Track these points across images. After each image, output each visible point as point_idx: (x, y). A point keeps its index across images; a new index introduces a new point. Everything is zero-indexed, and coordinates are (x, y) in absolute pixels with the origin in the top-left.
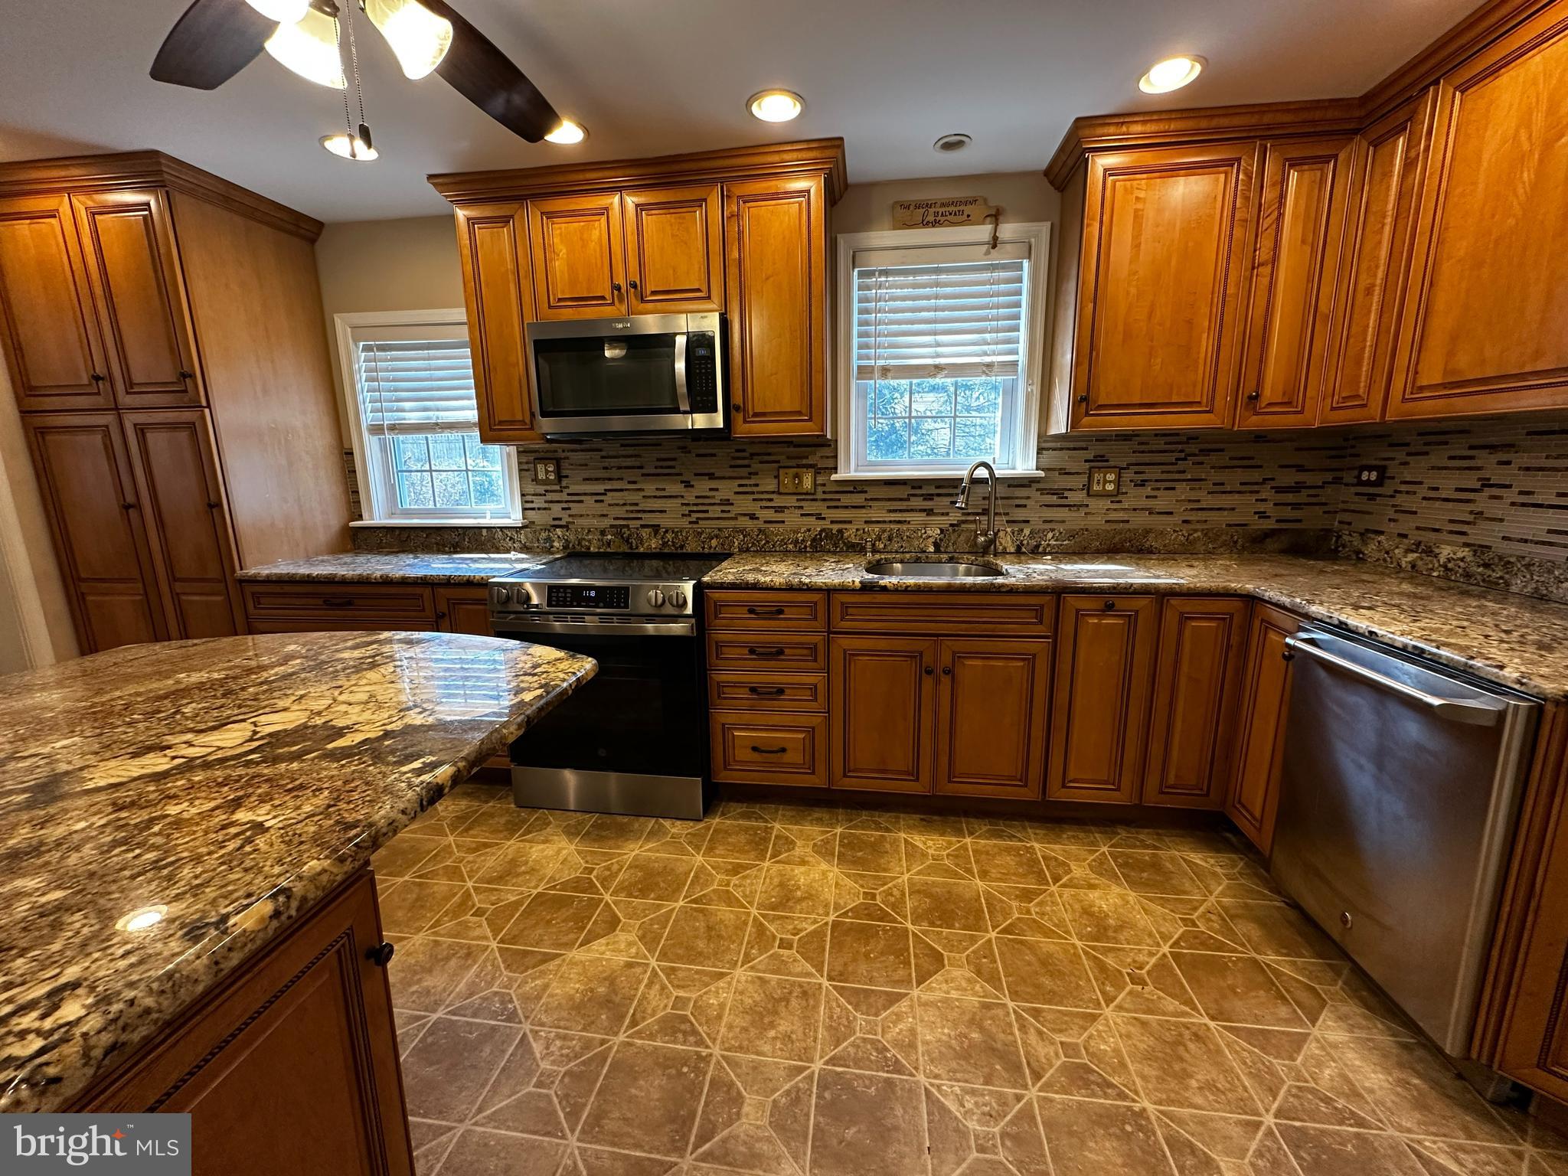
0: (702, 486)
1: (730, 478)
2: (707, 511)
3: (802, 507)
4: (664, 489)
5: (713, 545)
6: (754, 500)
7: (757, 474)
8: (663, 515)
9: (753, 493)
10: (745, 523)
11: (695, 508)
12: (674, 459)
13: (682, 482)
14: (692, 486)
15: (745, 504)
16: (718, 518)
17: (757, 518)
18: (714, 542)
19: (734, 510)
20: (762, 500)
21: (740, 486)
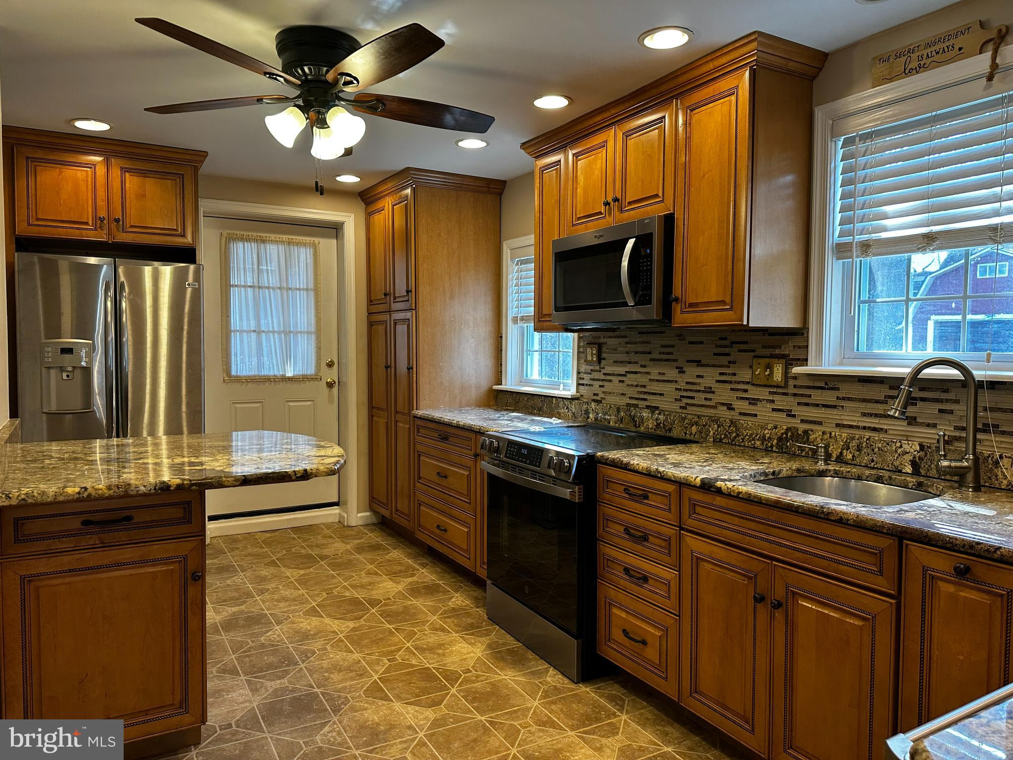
0: (692, 371)
1: (714, 366)
2: (692, 398)
3: (773, 401)
4: (664, 374)
5: (693, 432)
6: (732, 389)
7: (734, 362)
8: (662, 398)
9: (731, 382)
10: (722, 412)
11: (685, 394)
12: (672, 346)
13: (677, 368)
14: (684, 372)
15: (724, 394)
16: (702, 406)
17: (733, 409)
18: (694, 429)
19: (716, 398)
20: (738, 390)
21: (721, 374)
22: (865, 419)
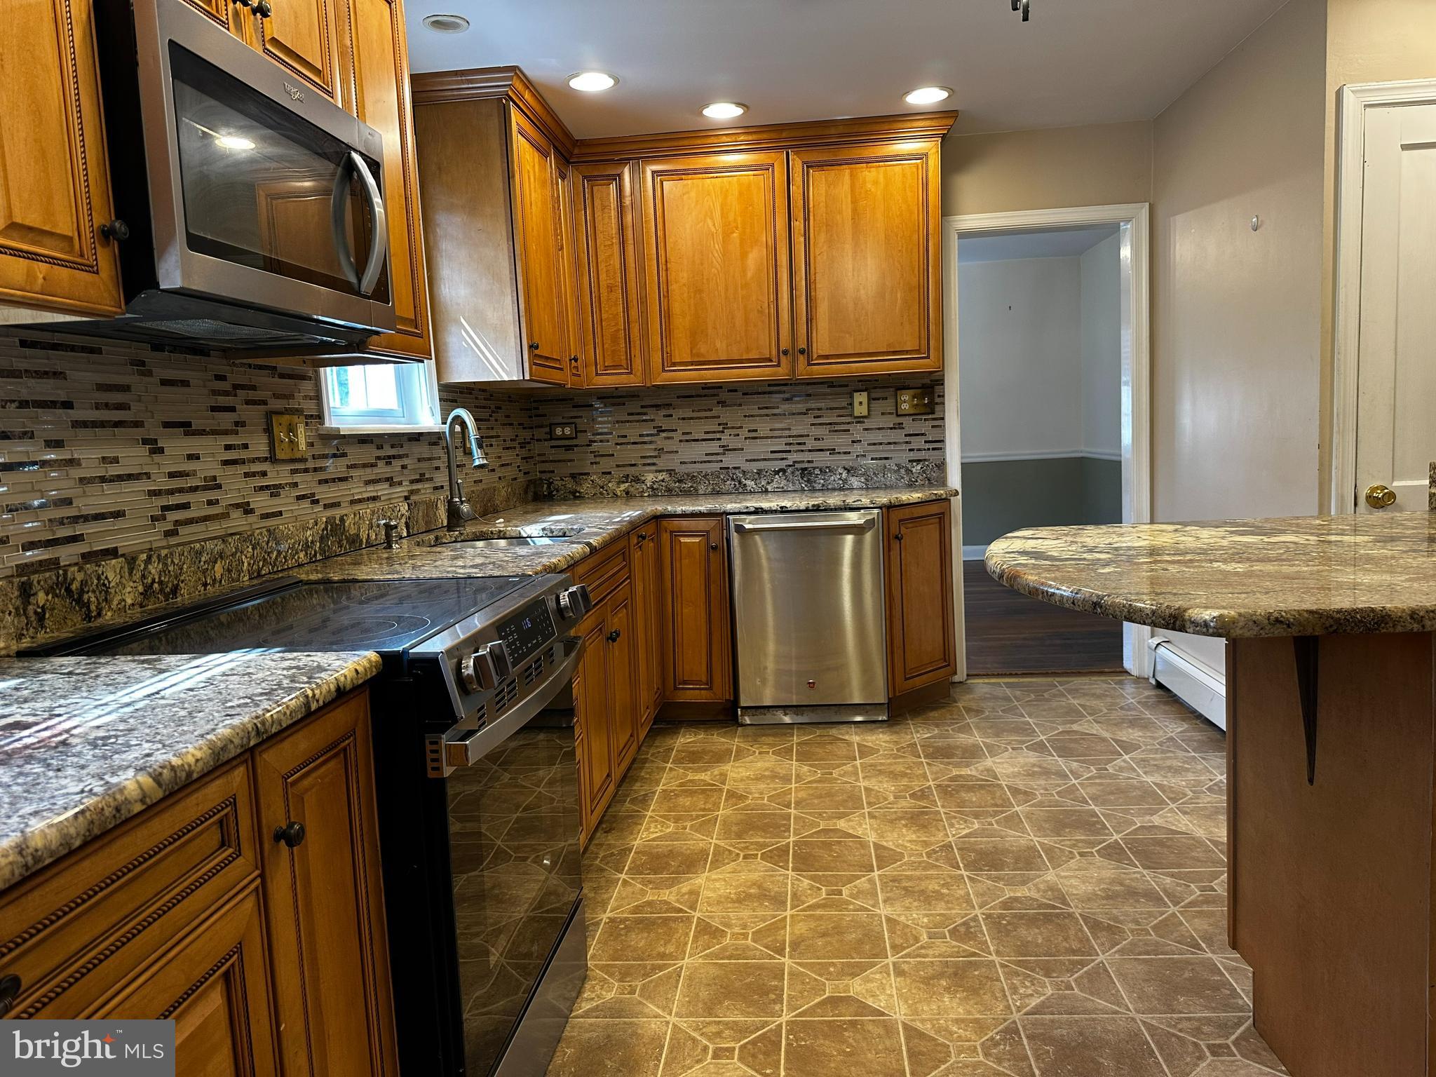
0: (176, 447)
1: (215, 432)
2: (186, 506)
3: (295, 485)
4: (115, 460)
5: (218, 576)
6: (246, 475)
7: (243, 424)
8: (120, 523)
9: (243, 462)
10: (237, 521)
11: (173, 500)
12: (125, 388)
13: (145, 442)
14: (161, 451)
15: (235, 487)
16: (206, 519)
17: (252, 511)
18: (218, 568)
19: (228, 497)
20: (254, 474)
21: (228, 447)
22: (370, 488)
